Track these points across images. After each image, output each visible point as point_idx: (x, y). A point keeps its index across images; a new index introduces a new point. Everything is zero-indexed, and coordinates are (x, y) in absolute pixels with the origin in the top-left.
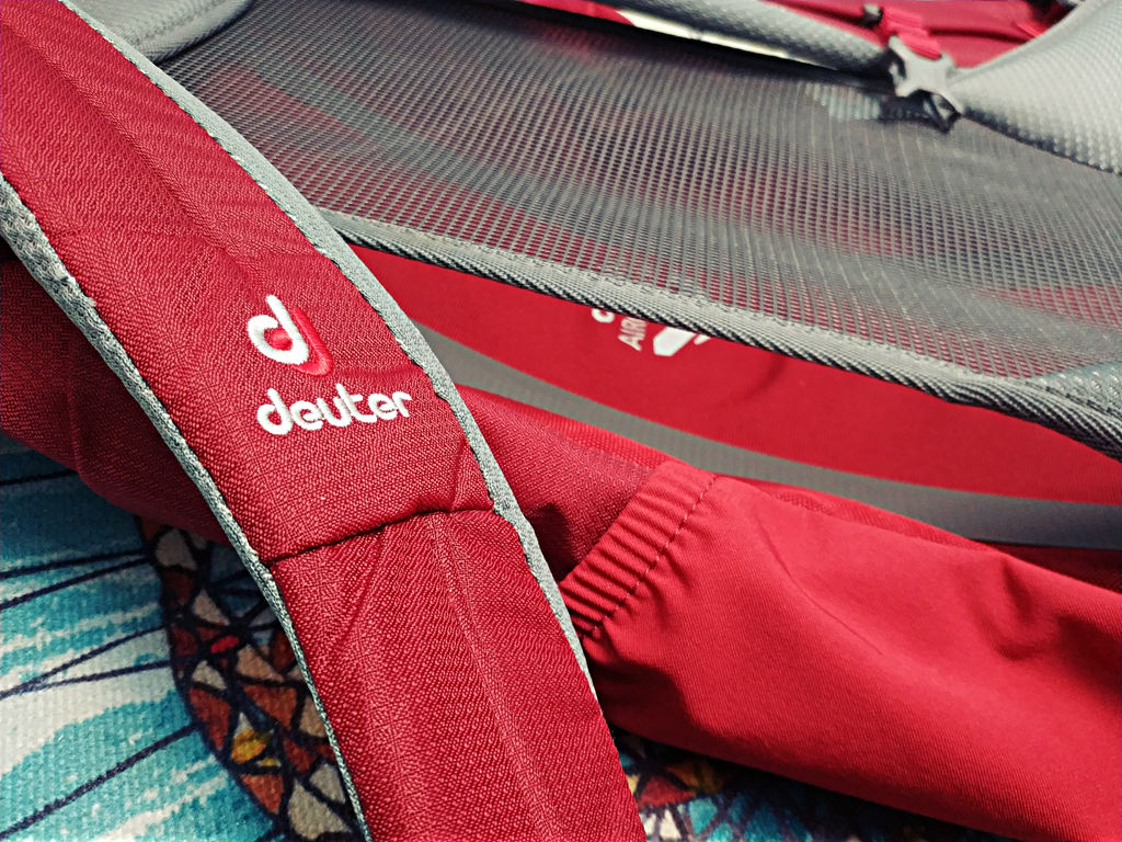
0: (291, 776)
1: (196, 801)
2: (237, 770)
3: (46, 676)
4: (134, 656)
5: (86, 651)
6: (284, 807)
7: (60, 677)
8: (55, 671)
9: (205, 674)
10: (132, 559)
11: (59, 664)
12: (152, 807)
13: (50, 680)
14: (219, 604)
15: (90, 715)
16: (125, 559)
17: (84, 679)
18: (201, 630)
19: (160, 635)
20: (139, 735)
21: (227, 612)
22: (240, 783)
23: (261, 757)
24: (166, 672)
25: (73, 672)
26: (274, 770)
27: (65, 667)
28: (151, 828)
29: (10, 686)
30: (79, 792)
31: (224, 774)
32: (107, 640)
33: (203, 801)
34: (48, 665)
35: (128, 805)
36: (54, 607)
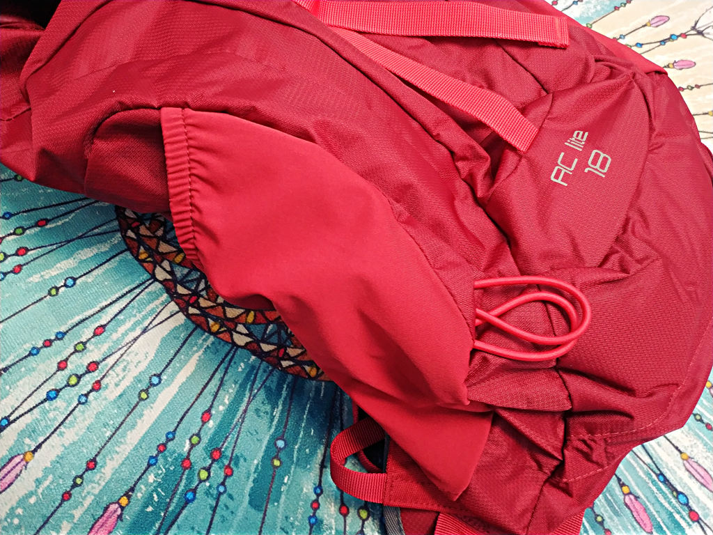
0: (231, 331)
1: (208, 346)
2: (215, 334)
3: (147, 327)
4: (169, 312)
5: (154, 316)
6: (232, 339)
7: (151, 326)
8: (149, 324)
9: (192, 310)
10: (150, 281)
11: (149, 322)
12: (197, 351)
13: (149, 328)
14: (185, 287)
15: (166, 333)
16: (148, 283)
17: (159, 324)
18: (184, 297)
19: (173, 303)
20: (183, 334)
21: (189, 289)
22: (217, 337)
23: (220, 329)
24: (181, 314)
25: (155, 323)
26: (225, 331)
27: (151, 323)
28: (200, 357)
29: (139, 333)
30: (176, 355)
31: (212, 337)
32: (158, 311)
33: (210, 345)
34: (146, 324)
35: (190, 353)
36: (136, 305)
